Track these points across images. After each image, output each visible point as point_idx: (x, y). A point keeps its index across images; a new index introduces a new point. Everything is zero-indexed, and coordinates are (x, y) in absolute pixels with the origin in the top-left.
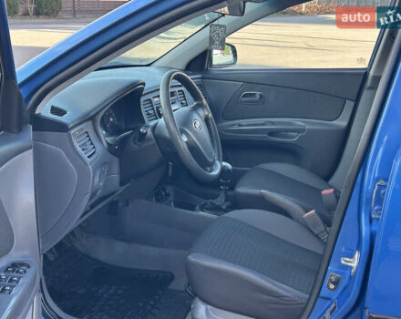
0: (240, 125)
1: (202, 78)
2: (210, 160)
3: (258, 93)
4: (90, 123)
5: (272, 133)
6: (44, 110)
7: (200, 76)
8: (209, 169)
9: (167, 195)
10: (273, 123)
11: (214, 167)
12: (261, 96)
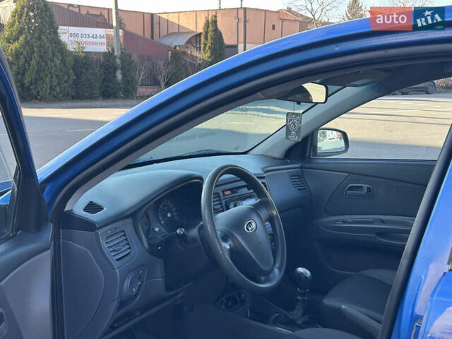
0: (344, 222)
1: (301, 167)
2: (265, 268)
3: (365, 186)
4: (130, 221)
5: (381, 233)
6: (77, 206)
7: (299, 165)
8: (263, 278)
9: (243, 301)
10: (383, 222)
11: (271, 275)
12: (369, 189)
